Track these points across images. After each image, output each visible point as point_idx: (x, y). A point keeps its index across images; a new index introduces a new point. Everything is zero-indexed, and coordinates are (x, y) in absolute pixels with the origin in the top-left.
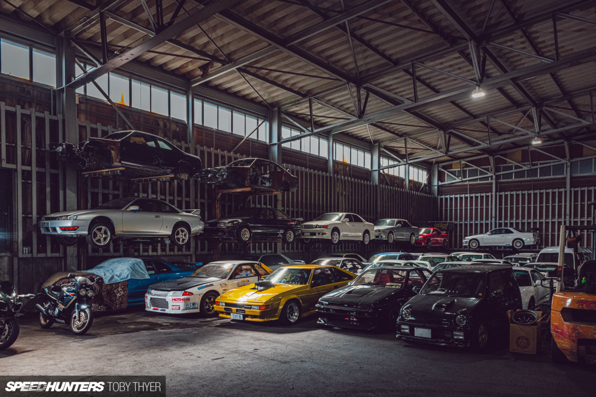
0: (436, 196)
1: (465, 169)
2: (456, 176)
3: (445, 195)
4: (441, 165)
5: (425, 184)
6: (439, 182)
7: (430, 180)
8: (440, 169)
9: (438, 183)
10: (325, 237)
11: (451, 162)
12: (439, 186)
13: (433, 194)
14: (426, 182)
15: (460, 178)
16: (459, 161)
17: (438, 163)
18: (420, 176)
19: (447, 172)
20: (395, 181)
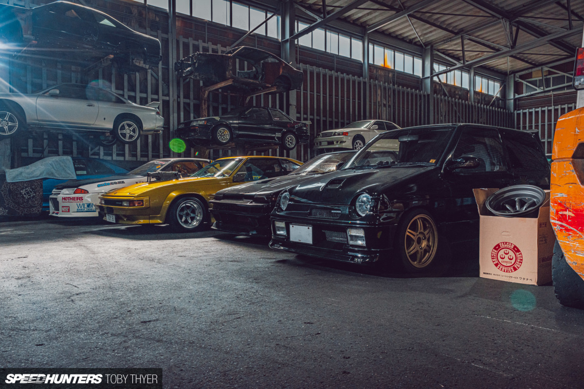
0: (512, 111)
1: (548, 77)
2: (537, 86)
3: (523, 109)
4: (518, 75)
5: (497, 97)
6: (516, 95)
7: (504, 92)
8: (517, 79)
9: (514, 96)
10: (344, 145)
11: (530, 71)
12: (515, 100)
13: (509, 110)
14: (498, 95)
15: (542, 88)
16: (540, 68)
17: (514, 72)
18: (492, 88)
19: (526, 83)
20: (457, 92)
